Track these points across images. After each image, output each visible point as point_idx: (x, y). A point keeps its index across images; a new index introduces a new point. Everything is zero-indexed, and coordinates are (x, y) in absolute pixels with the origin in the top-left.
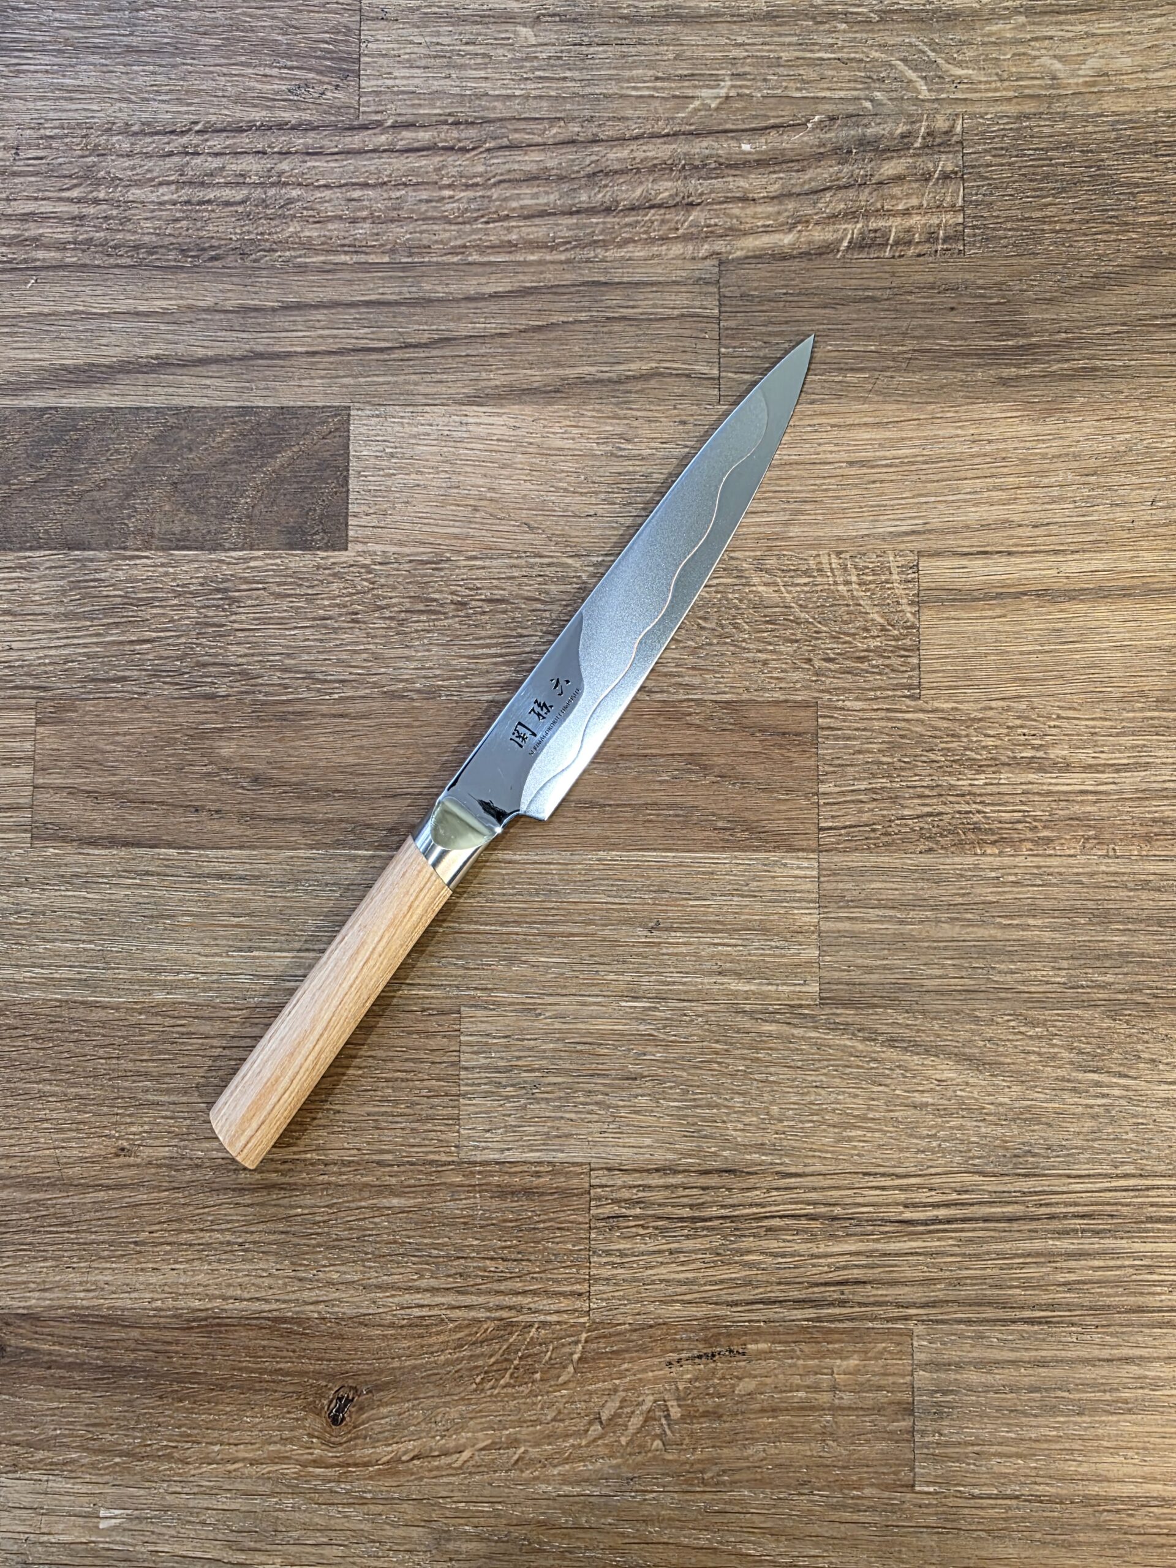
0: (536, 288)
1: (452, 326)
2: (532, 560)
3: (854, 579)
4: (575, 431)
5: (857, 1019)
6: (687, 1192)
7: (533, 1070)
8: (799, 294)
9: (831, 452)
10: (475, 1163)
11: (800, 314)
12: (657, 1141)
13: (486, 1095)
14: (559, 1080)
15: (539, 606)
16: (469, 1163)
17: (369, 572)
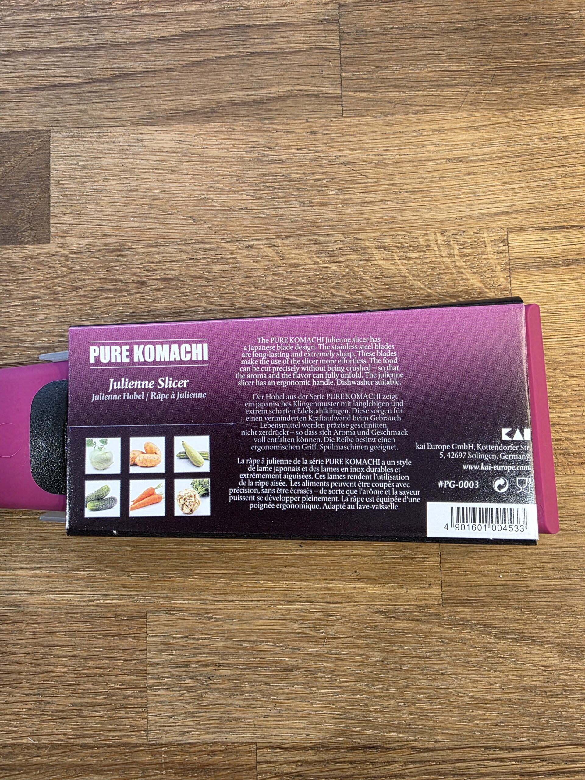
0: (194, 32)
1: (129, 64)
2: (196, 246)
3: (456, 252)
4: (228, 142)
5: (474, 615)
6: (338, 766)
7: (206, 665)
8: (402, 29)
9: (434, 151)
10: (160, 745)
11: (404, 44)
12: (311, 723)
13: (169, 686)
14: (229, 672)
15: (204, 283)
16: (156, 744)
17: (68, 260)
